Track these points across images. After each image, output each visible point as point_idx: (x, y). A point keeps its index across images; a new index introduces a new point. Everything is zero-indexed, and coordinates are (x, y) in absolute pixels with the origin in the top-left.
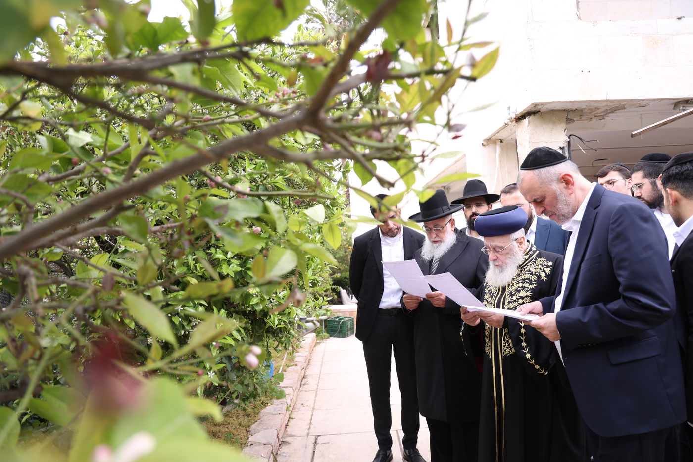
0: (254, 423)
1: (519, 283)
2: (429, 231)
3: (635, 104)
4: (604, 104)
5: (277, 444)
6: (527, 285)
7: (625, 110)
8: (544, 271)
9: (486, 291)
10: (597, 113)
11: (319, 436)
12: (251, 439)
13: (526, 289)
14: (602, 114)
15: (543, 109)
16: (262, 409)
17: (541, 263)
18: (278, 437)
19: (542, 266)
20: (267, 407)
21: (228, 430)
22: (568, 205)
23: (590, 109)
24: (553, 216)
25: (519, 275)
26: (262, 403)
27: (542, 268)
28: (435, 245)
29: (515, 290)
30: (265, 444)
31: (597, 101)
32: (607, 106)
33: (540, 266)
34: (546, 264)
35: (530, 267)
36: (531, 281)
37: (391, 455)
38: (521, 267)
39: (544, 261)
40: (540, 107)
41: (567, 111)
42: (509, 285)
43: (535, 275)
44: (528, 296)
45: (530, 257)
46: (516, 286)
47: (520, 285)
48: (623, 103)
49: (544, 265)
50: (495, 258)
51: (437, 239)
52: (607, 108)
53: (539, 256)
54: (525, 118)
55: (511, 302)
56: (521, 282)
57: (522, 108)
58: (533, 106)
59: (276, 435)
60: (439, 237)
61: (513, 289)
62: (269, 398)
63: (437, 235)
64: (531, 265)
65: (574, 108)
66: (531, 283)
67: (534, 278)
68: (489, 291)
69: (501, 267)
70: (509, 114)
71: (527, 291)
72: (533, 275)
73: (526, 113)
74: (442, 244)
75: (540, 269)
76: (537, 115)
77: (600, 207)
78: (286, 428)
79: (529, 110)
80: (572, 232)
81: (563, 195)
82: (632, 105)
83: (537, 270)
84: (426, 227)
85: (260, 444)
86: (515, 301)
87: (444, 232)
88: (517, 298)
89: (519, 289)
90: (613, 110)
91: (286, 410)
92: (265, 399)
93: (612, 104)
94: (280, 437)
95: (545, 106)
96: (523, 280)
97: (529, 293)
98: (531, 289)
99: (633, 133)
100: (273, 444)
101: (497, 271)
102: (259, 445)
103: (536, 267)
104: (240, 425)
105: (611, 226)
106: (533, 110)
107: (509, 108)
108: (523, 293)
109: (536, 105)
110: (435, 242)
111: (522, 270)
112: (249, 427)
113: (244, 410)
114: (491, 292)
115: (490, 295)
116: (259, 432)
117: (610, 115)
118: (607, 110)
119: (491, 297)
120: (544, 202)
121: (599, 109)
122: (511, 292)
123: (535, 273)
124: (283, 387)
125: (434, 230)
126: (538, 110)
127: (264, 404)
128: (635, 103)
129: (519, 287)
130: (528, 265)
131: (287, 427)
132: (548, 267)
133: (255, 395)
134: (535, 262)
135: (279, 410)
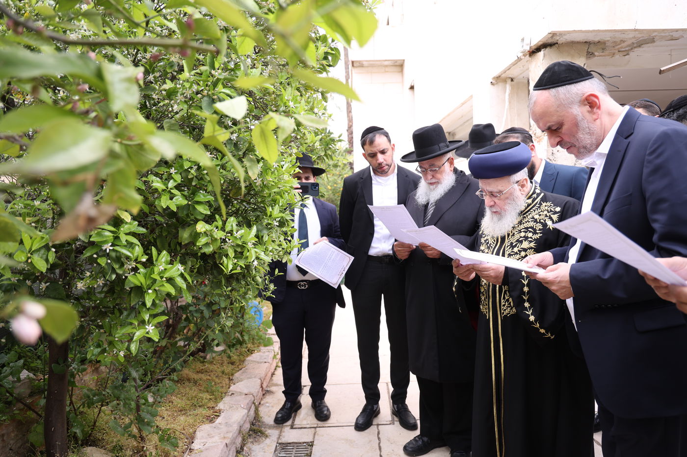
0: (238, 371)
1: (521, 232)
2: (425, 172)
3: (667, 36)
4: (631, 36)
5: (261, 394)
6: (530, 235)
7: (655, 44)
8: (551, 218)
9: (483, 240)
10: (622, 48)
11: (305, 386)
12: (233, 388)
13: (529, 239)
14: (627, 49)
15: (561, 40)
16: (247, 356)
17: (546, 208)
18: (262, 387)
19: (548, 212)
20: (253, 355)
21: (210, 378)
22: (591, 134)
23: (614, 42)
24: (572, 149)
25: (520, 223)
26: (248, 351)
27: (548, 215)
28: (432, 187)
29: (516, 241)
30: (246, 395)
31: (623, 32)
32: (634, 37)
33: (546, 212)
34: (553, 210)
35: (533, 214)
36: (535, 230)
37: (378, 409)
38: (523, 213)
39: (551, 206)
40: (558, 38)
41: (587, 43)
42: (508, 235)
43: (540, 222)
44: (531, 248)
45: (533, 201)
46: (517, 237)
47: (523, 234)
48: (654, 35)
49: (551, 211)
50: (492, 203)
51: (434, 181)
52: (634, 41)
53: (544, 199)
54: (540, 51)
55: (512, 255)
56: (524, 232)
57: (537, 39)
58: (551, 35)
59: (260, 384)
60: (435, 178)
61: (513, 240)
62: (256, 345)
63: (433, 176)
64: (535, 210)
65: (597, 39)
66: (535, 233)
67: (539, 226)
68: (485, 241)
69: (500, 214)
70: (523, 46)
71: (531, 242)
72: (537, 223)
73: (541, 45)
74: (440, 186)
75: (546, 216)
76: (554, 48)
77: (633, 135)
78: (272, 376)
79: (545, 41)
80: (594, 168)
81: (586, 121)
82: (662, 38)
83: (542, 217)
84: (421, 167)
85: (241, 393)
86: (516, 253)
87: (441, 173)
88: (519, 250)
89: (520, 239)
90: (640, 44)
91: (273, 358)
92: (252, 346)
93: (640, 36)
94: (264, 386)
95: (565, 37)
96: (525, 228)
97: (532, 245)
98: (535, 239)
99: (662, 69)
100: (255, 395)
101: (495, 218)
102: (240, 395)
103: (541, 213)
104: (223, 372)
105: (647, 157)
106: (550, 41)
107: (523, 40)
108: (525, 245)
109: (554, 34)
110: (431, 184)
111: (524, 217)
112: (232, 375)
113: (229, 357)
114: (488, 243)
115: (486, 246)
116: (242, 381)
117: (636, 49)
118: (633, 43)
119: (488, 248)
120: (560, 130)
121: (624, 42)
122: (512, 243)
123: (540, 220)
124: (272, 334)
125: (430, 170)
126: (555, 42)
127: (250, 352)
128: (667, 34)
129: (521, 237)
130: (531, 210)
131: (274, 376)
132: (555, 213)
133: (241, 343)
134: (539, 207)
135: (265, 358)
